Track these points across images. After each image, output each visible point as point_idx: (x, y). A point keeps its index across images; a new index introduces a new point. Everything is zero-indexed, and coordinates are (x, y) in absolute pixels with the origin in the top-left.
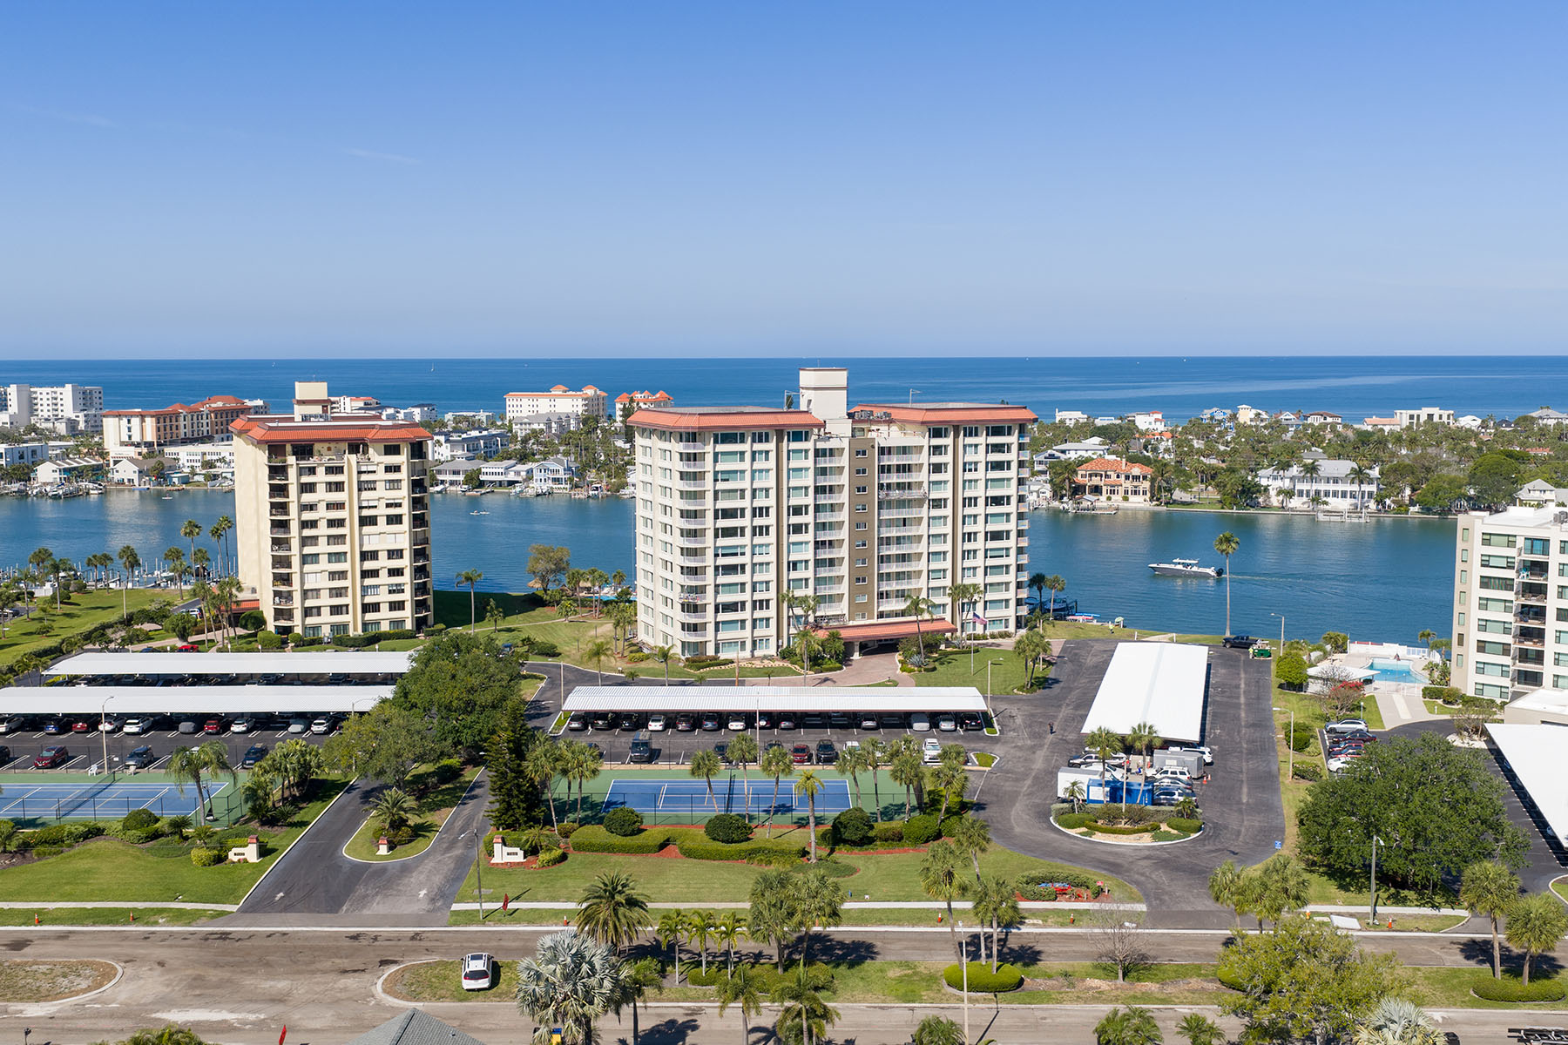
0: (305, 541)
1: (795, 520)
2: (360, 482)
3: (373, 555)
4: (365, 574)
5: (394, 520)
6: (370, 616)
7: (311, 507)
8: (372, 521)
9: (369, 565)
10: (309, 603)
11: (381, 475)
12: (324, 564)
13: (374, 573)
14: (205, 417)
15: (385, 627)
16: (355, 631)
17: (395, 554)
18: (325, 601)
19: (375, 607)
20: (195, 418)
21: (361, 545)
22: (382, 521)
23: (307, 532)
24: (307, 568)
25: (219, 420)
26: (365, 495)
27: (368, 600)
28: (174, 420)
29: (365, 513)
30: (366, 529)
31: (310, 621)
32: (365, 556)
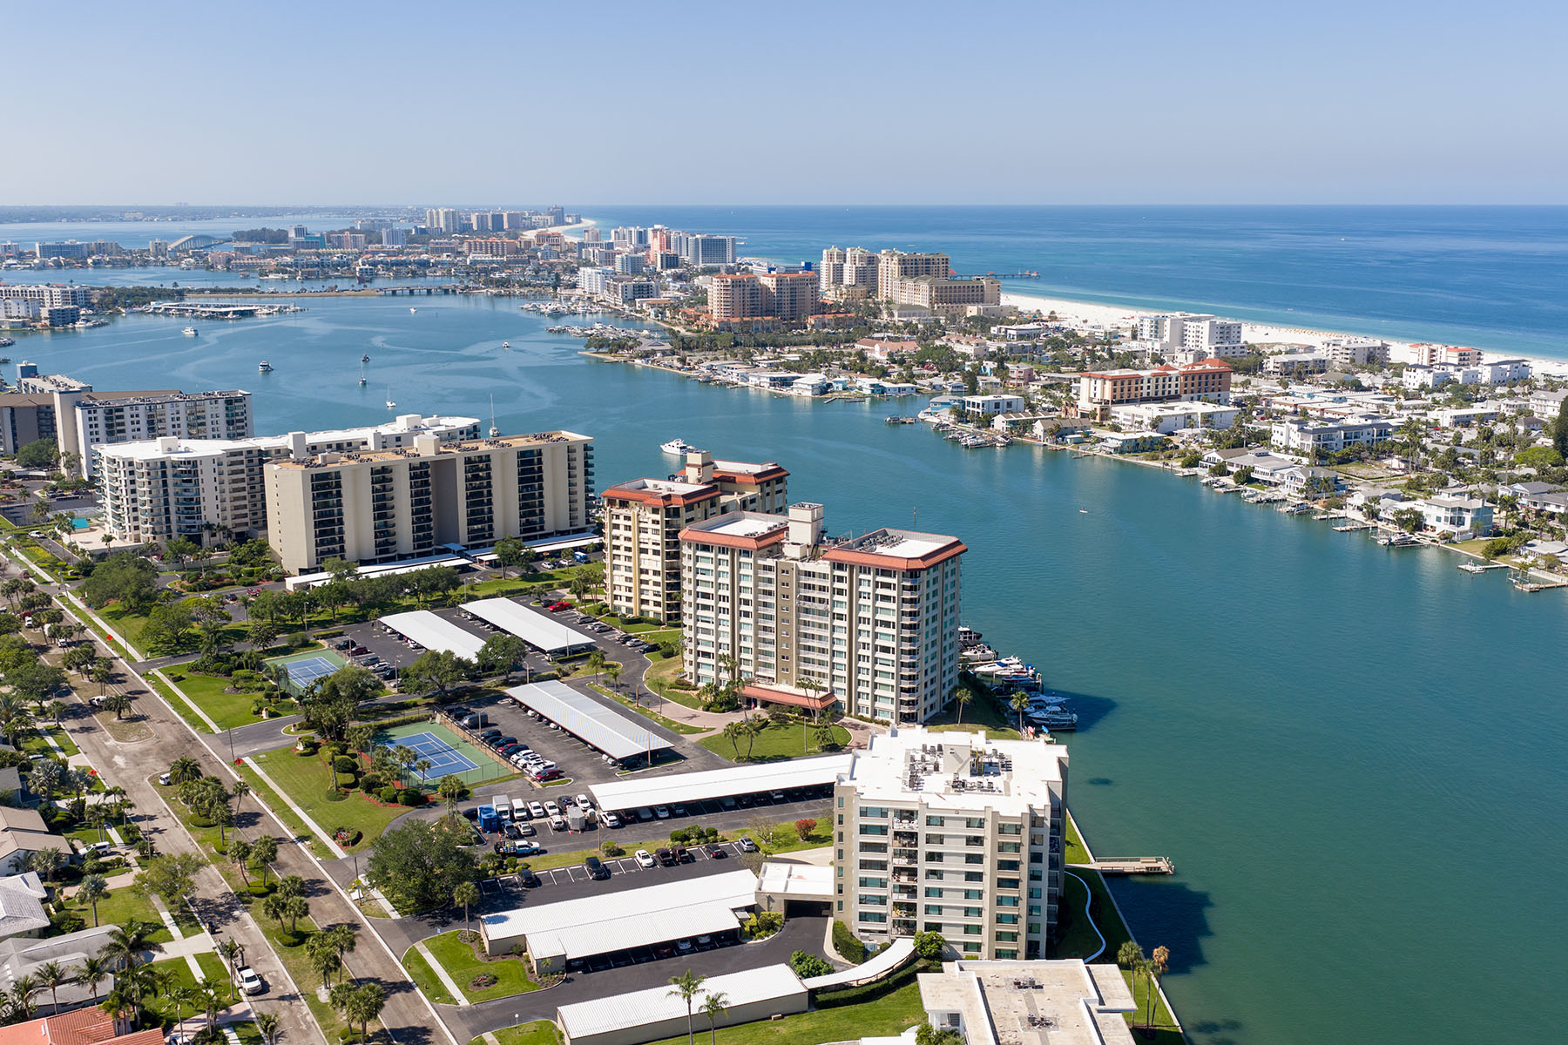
0: (614, 557)
1: (744, 608)
2: (639, 528)
3: (647, 572)
4: (642, 582)
5: (656, 552)
6: (644, 607)
7: (618, 538)
8: (645, 551)
9: (644, 577)
10: (616, 592)
11: (650, 525)
12: (622, 572)
13: (647, 582)
15: (651, 615)
16: (635, 614)
17: (656, 573)
18: (624, 593)
19: (646, 602)
21: (639, 565)
22: (650, 552)
23: (615, 552)
24: (615, 572)
26: (642, 535)
27: (643, 597)
29: (642, 546)
30: (643, 556)
31: (616, 602)
32: (642, 571)
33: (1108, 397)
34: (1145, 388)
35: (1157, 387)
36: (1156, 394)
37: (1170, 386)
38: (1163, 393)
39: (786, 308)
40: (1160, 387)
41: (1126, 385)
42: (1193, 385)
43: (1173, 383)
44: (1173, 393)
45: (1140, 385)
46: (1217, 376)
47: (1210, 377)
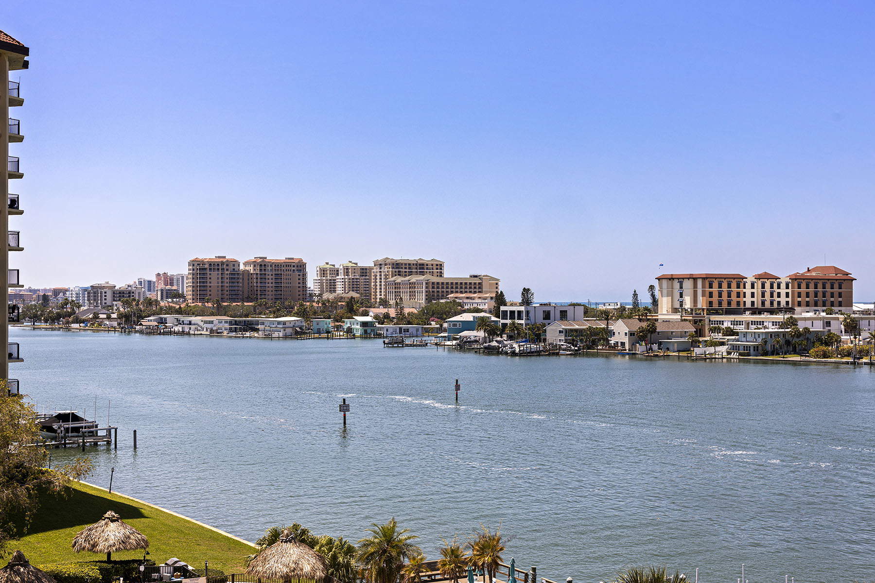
14: (783, 286)
20: (768, 285)
25: (803, 290)
28: (734, 284)
33: (702, 303)
34: (748, 295)
35: (763, 295)
36: (763, 303)
37: (779, 295)
38: (772, 303)
39: (270, 294)
40: (768, 295)
41: (725, 289)
42: (808, 295)
43: (783, 291)
44: (783, 304)
45: (741, 290)
46: (836, 285)
47: (828, 285)
